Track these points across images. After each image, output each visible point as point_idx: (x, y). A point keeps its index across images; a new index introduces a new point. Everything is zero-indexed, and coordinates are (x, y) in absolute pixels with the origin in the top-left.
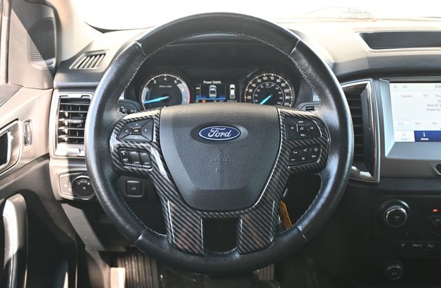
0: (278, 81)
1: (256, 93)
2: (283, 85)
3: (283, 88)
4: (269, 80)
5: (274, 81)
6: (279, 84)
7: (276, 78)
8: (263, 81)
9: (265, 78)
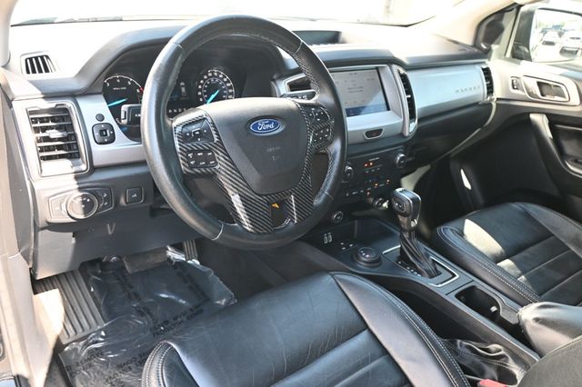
0: (221, 76)
1: (205, 89)
2: (225, 80)
3: (226, 83)
4: (213, 76)
5: (218, 77)
6: (222, 79)
7: (219, 74)
8: (209, 77)
9: (210, 75)
